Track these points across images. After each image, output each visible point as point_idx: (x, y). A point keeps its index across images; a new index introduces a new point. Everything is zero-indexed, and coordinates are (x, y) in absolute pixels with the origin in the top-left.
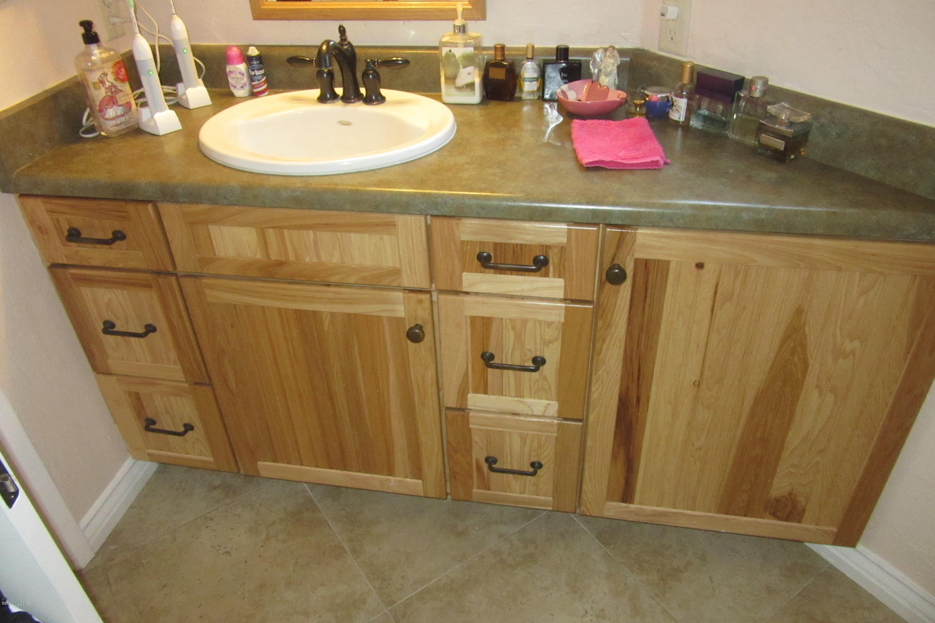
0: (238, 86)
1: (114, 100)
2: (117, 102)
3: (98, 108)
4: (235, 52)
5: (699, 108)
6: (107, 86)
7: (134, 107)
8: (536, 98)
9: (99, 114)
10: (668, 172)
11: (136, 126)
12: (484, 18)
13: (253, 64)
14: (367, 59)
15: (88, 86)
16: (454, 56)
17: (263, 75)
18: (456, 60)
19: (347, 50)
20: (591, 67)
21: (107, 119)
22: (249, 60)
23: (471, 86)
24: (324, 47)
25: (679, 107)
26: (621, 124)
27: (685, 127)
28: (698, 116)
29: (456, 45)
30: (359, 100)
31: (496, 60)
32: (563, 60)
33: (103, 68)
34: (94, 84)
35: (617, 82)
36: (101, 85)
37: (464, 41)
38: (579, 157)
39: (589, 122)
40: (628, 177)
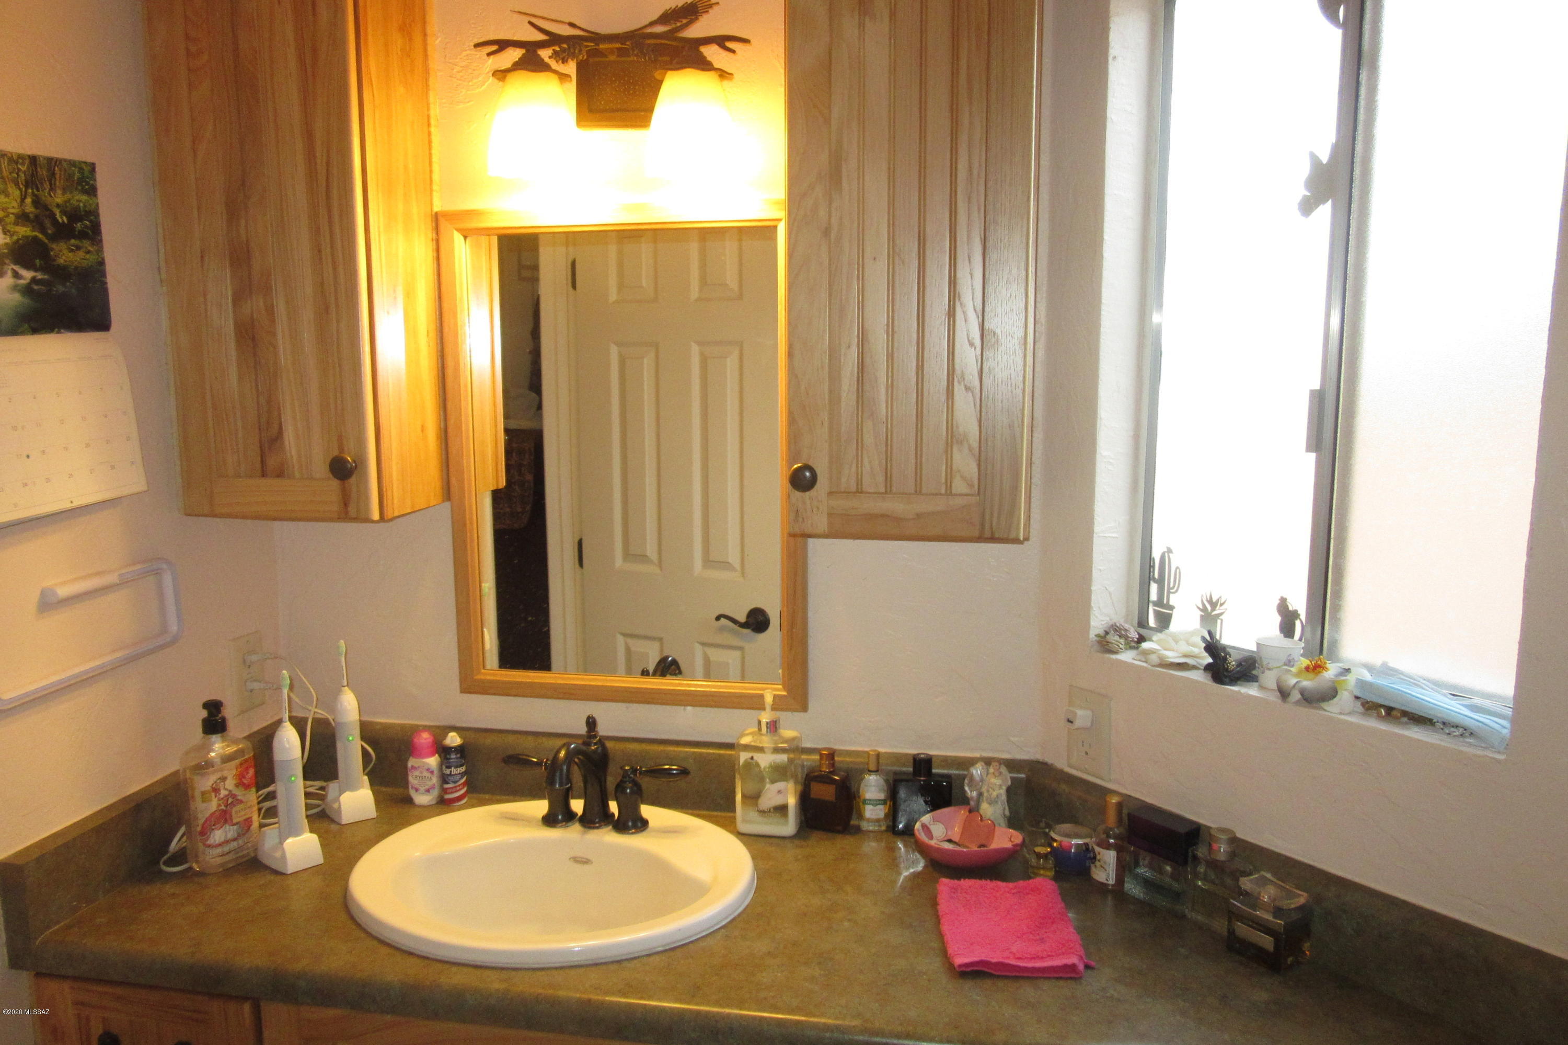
0: (422, 789)
1: (228, 816)
2: (232, 820)
3: (199, 829)
4: (425, 738)
5: (1137, 864)
6: (222, 796)
7: (255, 824)
8: (884, 828)
9: (199, 838)
10: (1094, 983)
11: (252, 855)
12: (804, 708)
13: (450, 759)
14: (624, 766)
15: (193, 797)
16: (758, 765)
17: (462, 775)
18: (760, 772)
19: (595, 752)
20: (967, 788)
21: (209, 846)
22: (445, 752)
23: (782, 809)
24: (562, 754)
25: (1105, 863)
26: (1015, 887)
27: (1118, 892)
28: (1136, 877)
29: (761, 750)
30: (607, 825)
31: (821, 771)
32: (924, 777)
33: (221, 770)
34: (203, 793)
35: (1007, 813)
36: (213, 795)
37: (774, 746)
38: (950, 951)
39: (966, 883)
40: (1027, 991)
